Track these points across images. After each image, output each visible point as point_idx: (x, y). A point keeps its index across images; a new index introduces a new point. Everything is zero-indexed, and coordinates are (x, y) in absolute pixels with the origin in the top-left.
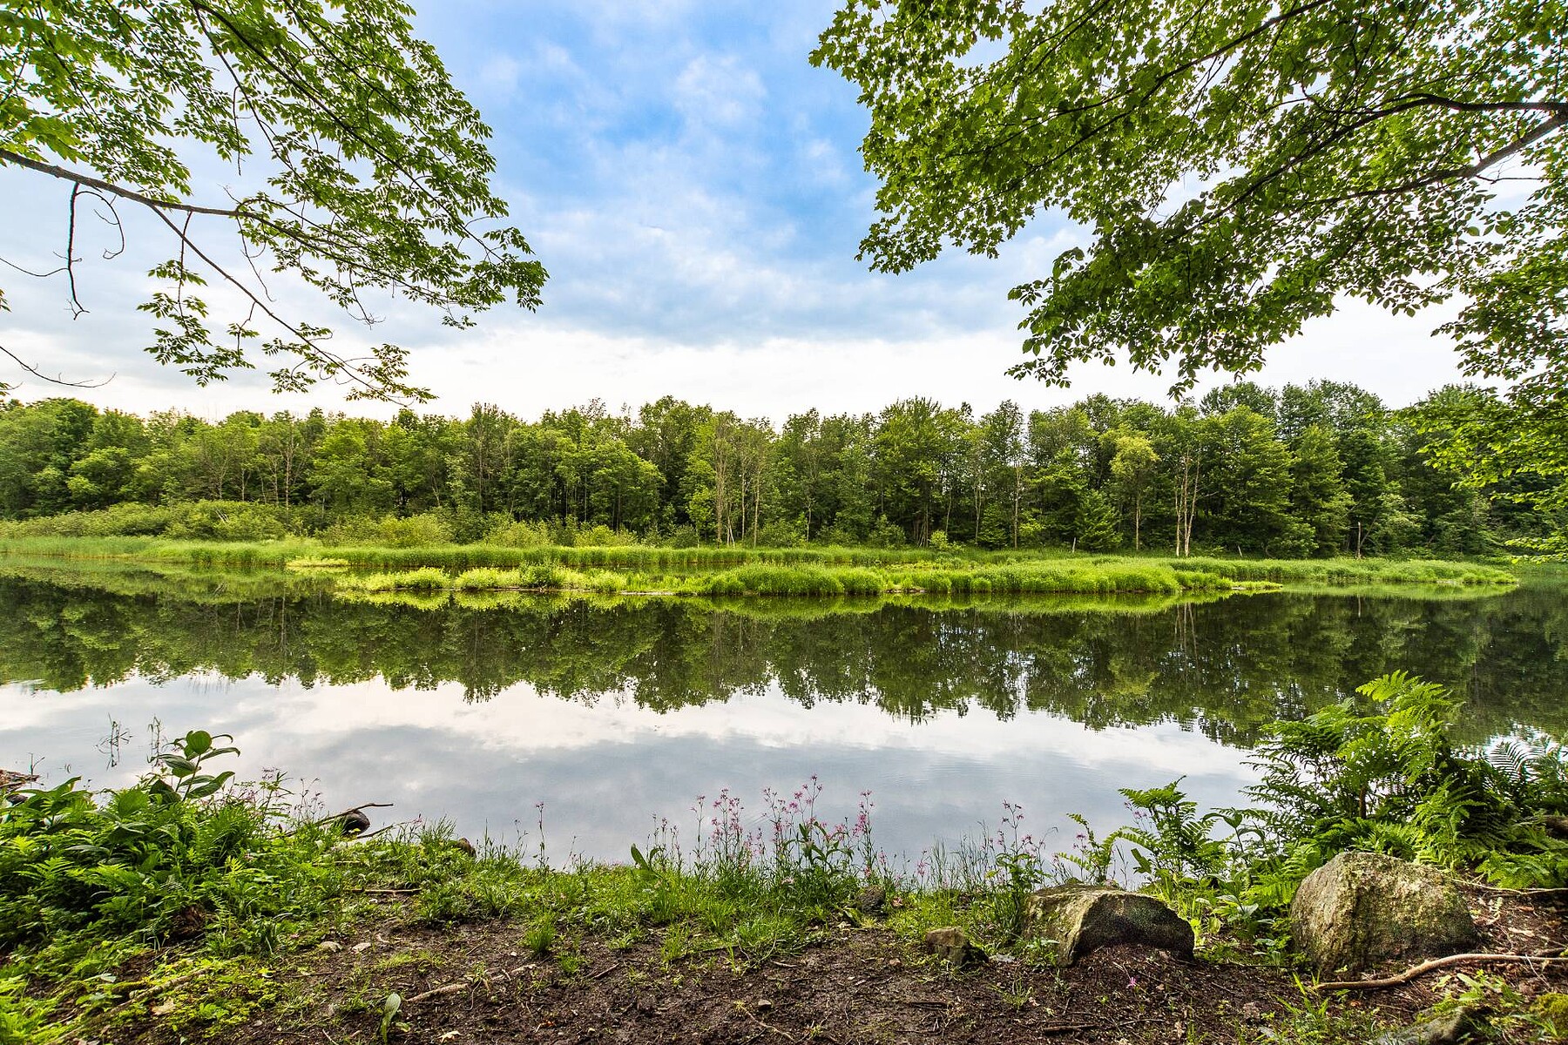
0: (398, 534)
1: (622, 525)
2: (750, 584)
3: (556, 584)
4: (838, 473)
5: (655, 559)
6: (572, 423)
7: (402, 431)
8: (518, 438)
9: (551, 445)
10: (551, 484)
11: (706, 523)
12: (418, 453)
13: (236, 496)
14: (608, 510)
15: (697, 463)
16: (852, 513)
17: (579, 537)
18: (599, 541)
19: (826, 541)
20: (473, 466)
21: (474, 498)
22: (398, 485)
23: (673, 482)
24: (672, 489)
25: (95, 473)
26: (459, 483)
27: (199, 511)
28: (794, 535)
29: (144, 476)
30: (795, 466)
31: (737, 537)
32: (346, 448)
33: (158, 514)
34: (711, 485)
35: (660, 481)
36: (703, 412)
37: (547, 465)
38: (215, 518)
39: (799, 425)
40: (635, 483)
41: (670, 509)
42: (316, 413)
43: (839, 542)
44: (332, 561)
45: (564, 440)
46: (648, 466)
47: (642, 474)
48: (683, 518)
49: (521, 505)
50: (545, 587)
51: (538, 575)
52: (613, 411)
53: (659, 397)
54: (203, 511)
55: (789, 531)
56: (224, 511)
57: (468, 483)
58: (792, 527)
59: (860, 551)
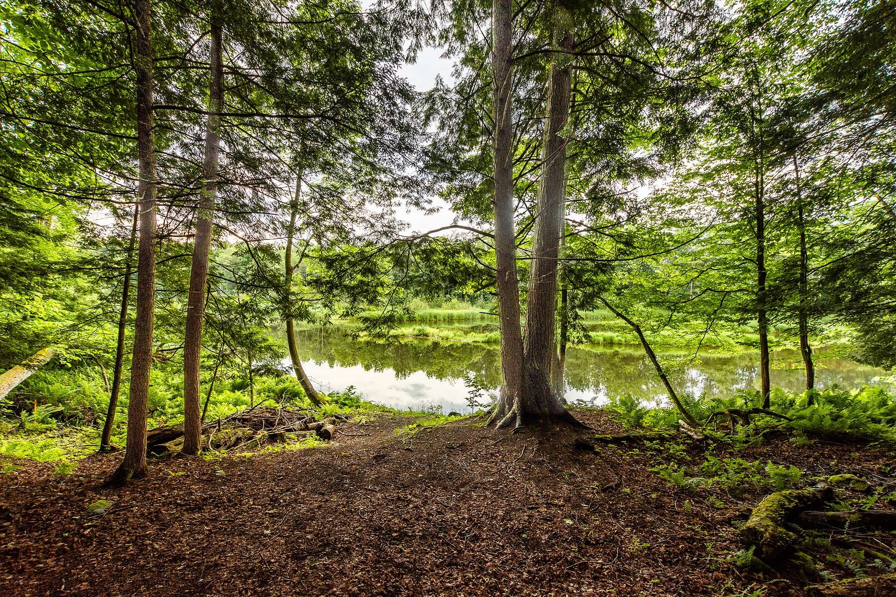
3: (426, 335)
5: (479, 316)
17: (444, 305)
18: (453, 308)
50: (422, 336)
51: (420, 331)
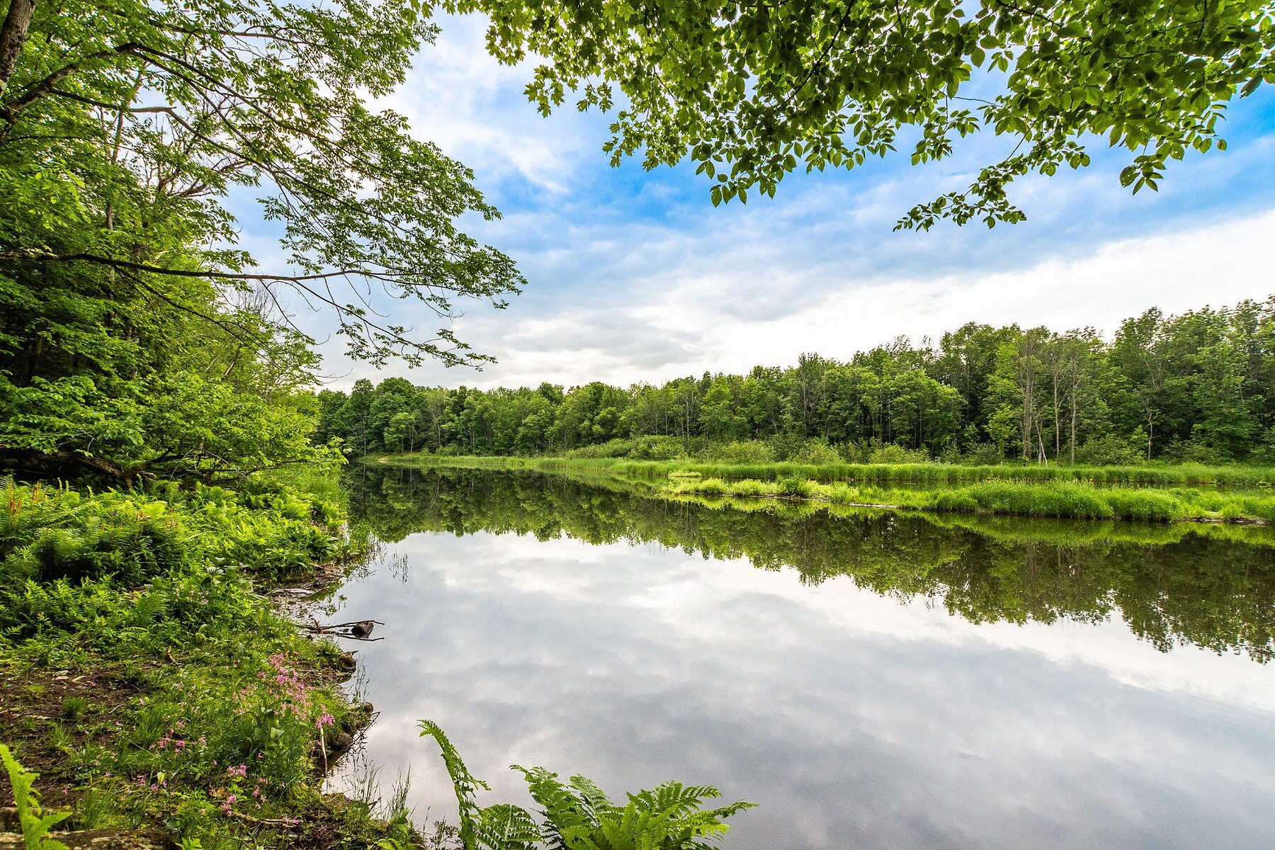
0: (737, 455)
1: (923, 445)
2: (982, 501)
3: (803, 494)
4: (1195, 378)
6: (876, 360)
7: (754, 382)
8: (831, 377)
9: (856, 380)
10: (858, 412)
11: (1009, 440)
12: (763, 396)
13: (662, 432)
14: (909, 432)
15: (999, 382)
16: (1220, 423)
17: (872, 456)
18: (884, 459)
19: (1179, 458)
20: (799, 403)
21: (801, 427)
22: (751, 421)
23: (974, 400)
24: (975, 409)
25: (603, 423)
26: (788, 416)
27: (642, 441)
28: (1126, 452)
29: (623, 422)
30: (1130, 375)
31: (1050, 455)
32: (719, 397)
33: (628, 444)
34: (1017, 403)
35: (961, 403)
36: (1007, 334)
37: (854, 397)
38: (650, 447)
39: (1137, 330)
40: (934, 407)
41: (972, 428)
42: (706, 375)
43: (1201, 459)
44: (693, 474)
45: (867, 375)
46: (947, 390)
47: (940, 398)
48: (984, 437)
49: (835, 430)
50: (796, 497)
51: (789, 486)
52: (916, 345)
53: (961, 325)
54: (645, 442)
55: (1121, 447)
56: (655, 442)
57: (796, 416)
58: (1125, 443)
59: (1231, 470)
